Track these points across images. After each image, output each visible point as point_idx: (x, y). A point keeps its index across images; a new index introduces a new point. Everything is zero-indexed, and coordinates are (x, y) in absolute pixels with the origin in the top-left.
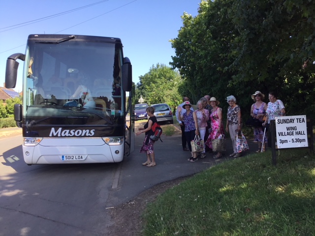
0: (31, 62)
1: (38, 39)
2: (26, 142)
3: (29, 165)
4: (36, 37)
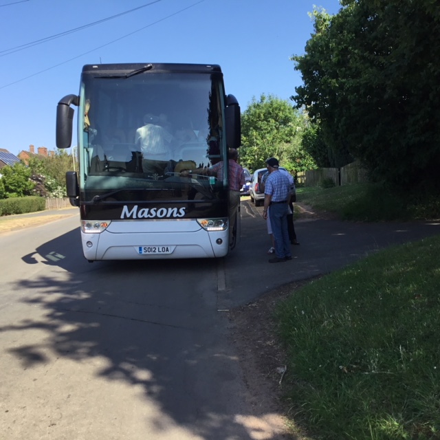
0: (88, 108)
1: (98, 72)
2: (86, 228)
3: (91, 261)
4: (96, 69)
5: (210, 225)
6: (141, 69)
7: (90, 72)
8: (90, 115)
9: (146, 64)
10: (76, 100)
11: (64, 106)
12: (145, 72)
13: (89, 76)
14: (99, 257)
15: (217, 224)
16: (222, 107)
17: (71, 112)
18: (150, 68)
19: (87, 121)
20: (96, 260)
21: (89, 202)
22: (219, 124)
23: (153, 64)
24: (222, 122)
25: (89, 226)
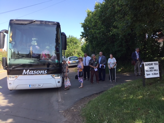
1: (15, 22)
2: (9, 78)
3: (11, 90)
5: (56, 76)
7: (12, 22)
9: (33, 20)
11: (2, 33)
12: (33, 23)
14: (14, 89)
16: (60, 36)
17: (4, 36)
19: (11, 39)
20: (13, 90)
22: (59, 41)
23: (36, 20)
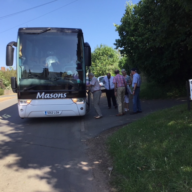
0: (21, 48)
1: (26, 31)
2: (20, 103)
3: (22, 118)
4: (24, 30)
5: (78, 101)
6: (46, 30)
7: (22, 31)
8: (22, 51)
9: (48, 28)
10: (15, 44)
11: (10, 47)
12: (47, 31)
13: (22, 33)
14: (26, 116)
15: (81, 101)
16: (82, 48)
17: (13, 49)
18: (50, 30)
19: (21, 53)
20: (25, 118)
21: (21, 91)
22: (81, 55)
23: (51, 28)
24: (83, 55)
25: (22, 102)
